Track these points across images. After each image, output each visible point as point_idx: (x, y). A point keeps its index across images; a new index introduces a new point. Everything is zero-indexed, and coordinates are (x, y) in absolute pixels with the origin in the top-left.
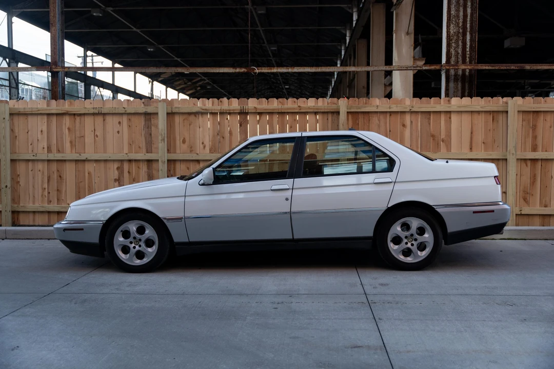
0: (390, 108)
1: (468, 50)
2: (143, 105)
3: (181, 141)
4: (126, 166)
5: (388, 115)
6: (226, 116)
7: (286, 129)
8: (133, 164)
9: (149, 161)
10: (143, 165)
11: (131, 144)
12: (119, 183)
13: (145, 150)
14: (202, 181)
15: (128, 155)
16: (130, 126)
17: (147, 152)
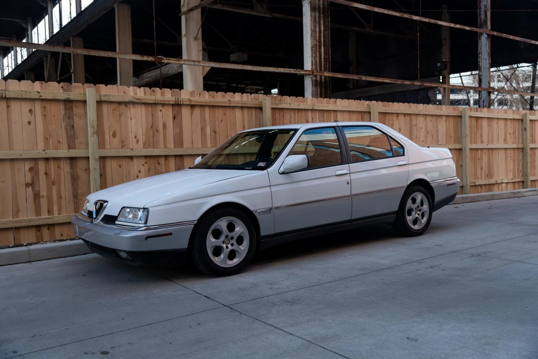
1: (323, 60)
2: (61, 90)
3: (111, 134)
4: (42, 166)
5: (296, 112)
6: (160, 108)
7: (217, 123)
8: (52, 163)
9: (72, 159)
10: (65, 164)
11: (47, 139)
12: (33, 188)
13: (67, 145)
14: (282, 170)
15: (45, 152)
16: (45, 116)
17: (70, 148)
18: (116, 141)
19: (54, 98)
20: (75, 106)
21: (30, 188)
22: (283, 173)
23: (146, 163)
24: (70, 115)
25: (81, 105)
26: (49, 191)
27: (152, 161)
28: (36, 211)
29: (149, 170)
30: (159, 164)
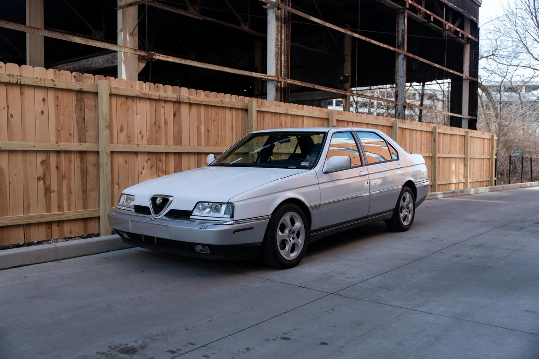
0: (276, 110)
1: (283, 68)
2: (74, 80)
3: (119, 128)
4: (53, 158)
5: (273, 116)
6: (162, 104)
7: (210, 122)
8: (63, 156)
9: (82, 153)
10: (75, 158)
11: (59, 130)
12: (44, 182)
13: (78, 138)
14: (325, 169)
15: (58, 144)
16: (58, 106)
17: (80, 141)
18: (123, 135)
19: (68, 88)
20: (87, 98)
21: (42, 182)
22: (326, 172)
23: (149, 159)
24: (81, 107)
25: (91, 96)
26: (60, 186)
27: (154, 157)
28: (46, 207)
29: (152, 166)
30: (160, 160)
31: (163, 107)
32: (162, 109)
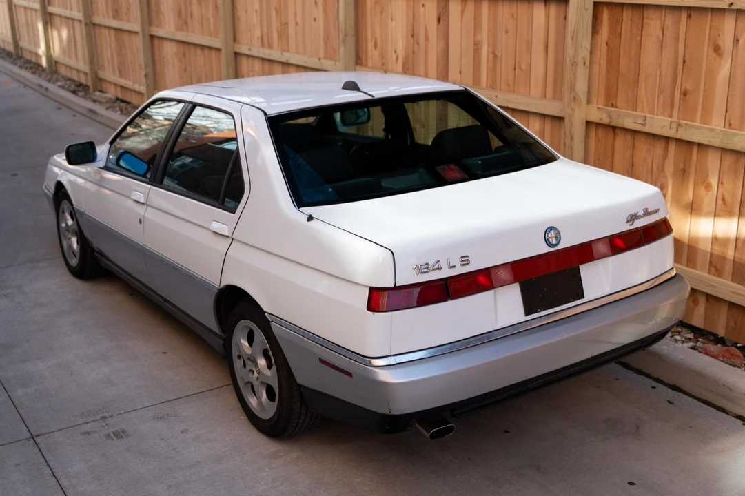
3: (373, 43)
18: (377, 54)
31: (423, 5)
32: (422, 9)
